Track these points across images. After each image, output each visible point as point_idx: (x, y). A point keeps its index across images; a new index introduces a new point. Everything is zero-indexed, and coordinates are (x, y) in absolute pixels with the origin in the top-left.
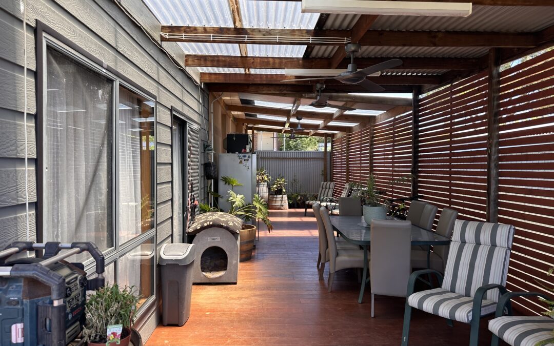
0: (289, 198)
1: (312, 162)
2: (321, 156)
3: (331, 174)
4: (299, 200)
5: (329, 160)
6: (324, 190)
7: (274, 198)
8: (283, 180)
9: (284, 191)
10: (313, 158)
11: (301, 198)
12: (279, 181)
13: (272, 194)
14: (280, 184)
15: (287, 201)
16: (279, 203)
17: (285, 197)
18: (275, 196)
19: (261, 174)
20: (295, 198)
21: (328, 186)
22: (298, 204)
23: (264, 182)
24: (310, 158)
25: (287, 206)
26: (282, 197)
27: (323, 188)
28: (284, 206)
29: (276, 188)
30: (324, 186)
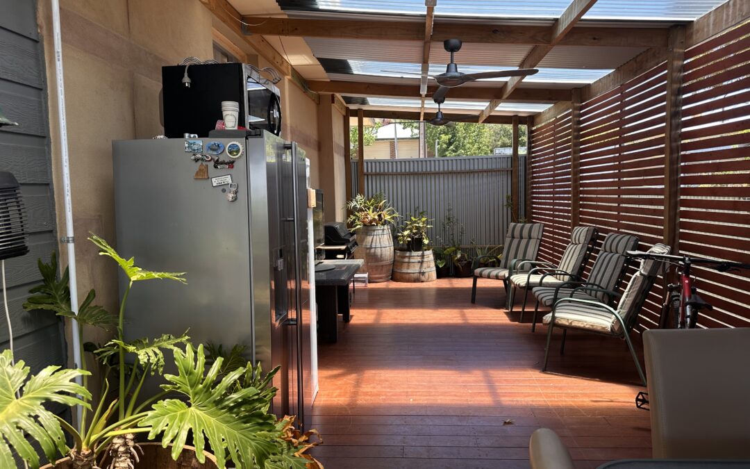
0: (437, 256)
1: (485, 180)
2: (506, 165)
3: (528, 203)
4: (459, 260)
5: (522, 173)
6: (515, 242)
7: (405, 257)
8: (424, 219)
9: (426, 241)
10: (487, 171)
11: (463, 256)
12: (415, 222)
13: (401, 250)
14: (418, 228)
15: (433, 264)
16: (414, 269)
17: (429, 255)
18: (408, 254)
19: (376, 207)
20: (450, 255)
21: (525, 233)
22: (456, 268)
23: (383, 225)
24: (482, 171)
25: (434, 274)
26: (423, 256)
27: (513, 237)
28: (426, 275)
29: (409, 236)
30: (517, 233)
